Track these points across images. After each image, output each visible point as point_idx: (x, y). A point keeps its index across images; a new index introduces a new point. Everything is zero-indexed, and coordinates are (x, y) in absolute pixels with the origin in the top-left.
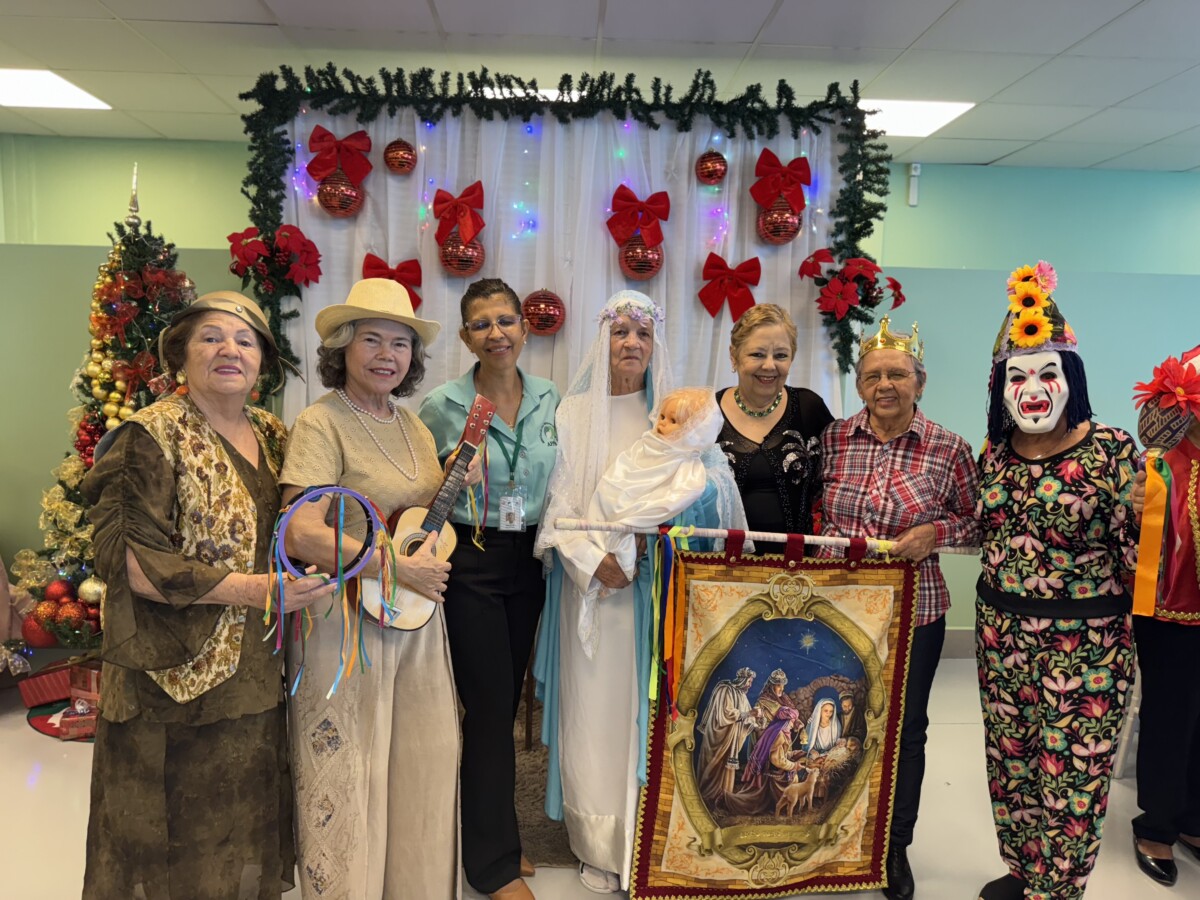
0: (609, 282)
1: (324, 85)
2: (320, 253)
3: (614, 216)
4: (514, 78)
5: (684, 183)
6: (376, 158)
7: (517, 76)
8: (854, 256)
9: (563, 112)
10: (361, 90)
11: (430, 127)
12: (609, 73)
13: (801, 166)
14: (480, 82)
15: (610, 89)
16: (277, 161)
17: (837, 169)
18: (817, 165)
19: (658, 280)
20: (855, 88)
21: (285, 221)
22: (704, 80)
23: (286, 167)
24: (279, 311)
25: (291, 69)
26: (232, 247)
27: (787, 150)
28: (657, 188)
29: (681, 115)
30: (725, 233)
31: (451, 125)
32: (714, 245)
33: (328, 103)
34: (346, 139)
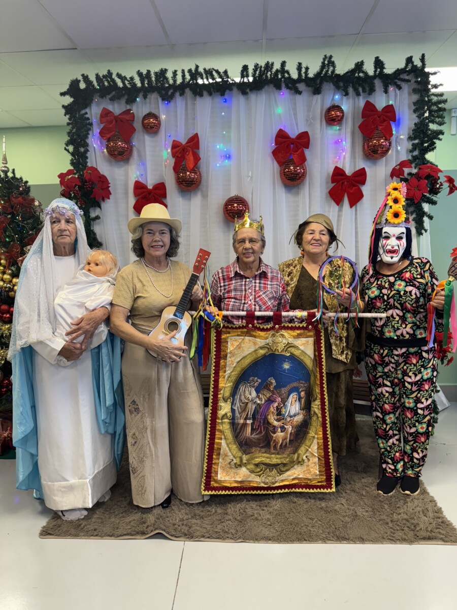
0: (274, 188)
1: (106, 84)
2: (110, 182)
3: (276, 148)
4: (215, 70)
5: (318, 126)
6: (137, 124)
7: (216, 68)
8: (424, 164)
9: (244, 88)
10: (127, 85)
11: (167, 103)
12: (270, 62)
13: (389, 109)
14: (195, 74)
15: (271, 72)
16: (83, 130)
17: (412, 111)
18: (399, 110)
19: (304, 185)
20: (423, 59)
21: (89, 165)
22: (328, 61)
23: (88, 134)
24: (90, 216)
25: (87, 76)
26: (60, 181)
27: (380, 101)
28: (302, 130)
29: (316, 84)
30: (344, 154)
31: (179, 102)
32: (337, 162)
33: (109, 94)
34: (120, 114)
